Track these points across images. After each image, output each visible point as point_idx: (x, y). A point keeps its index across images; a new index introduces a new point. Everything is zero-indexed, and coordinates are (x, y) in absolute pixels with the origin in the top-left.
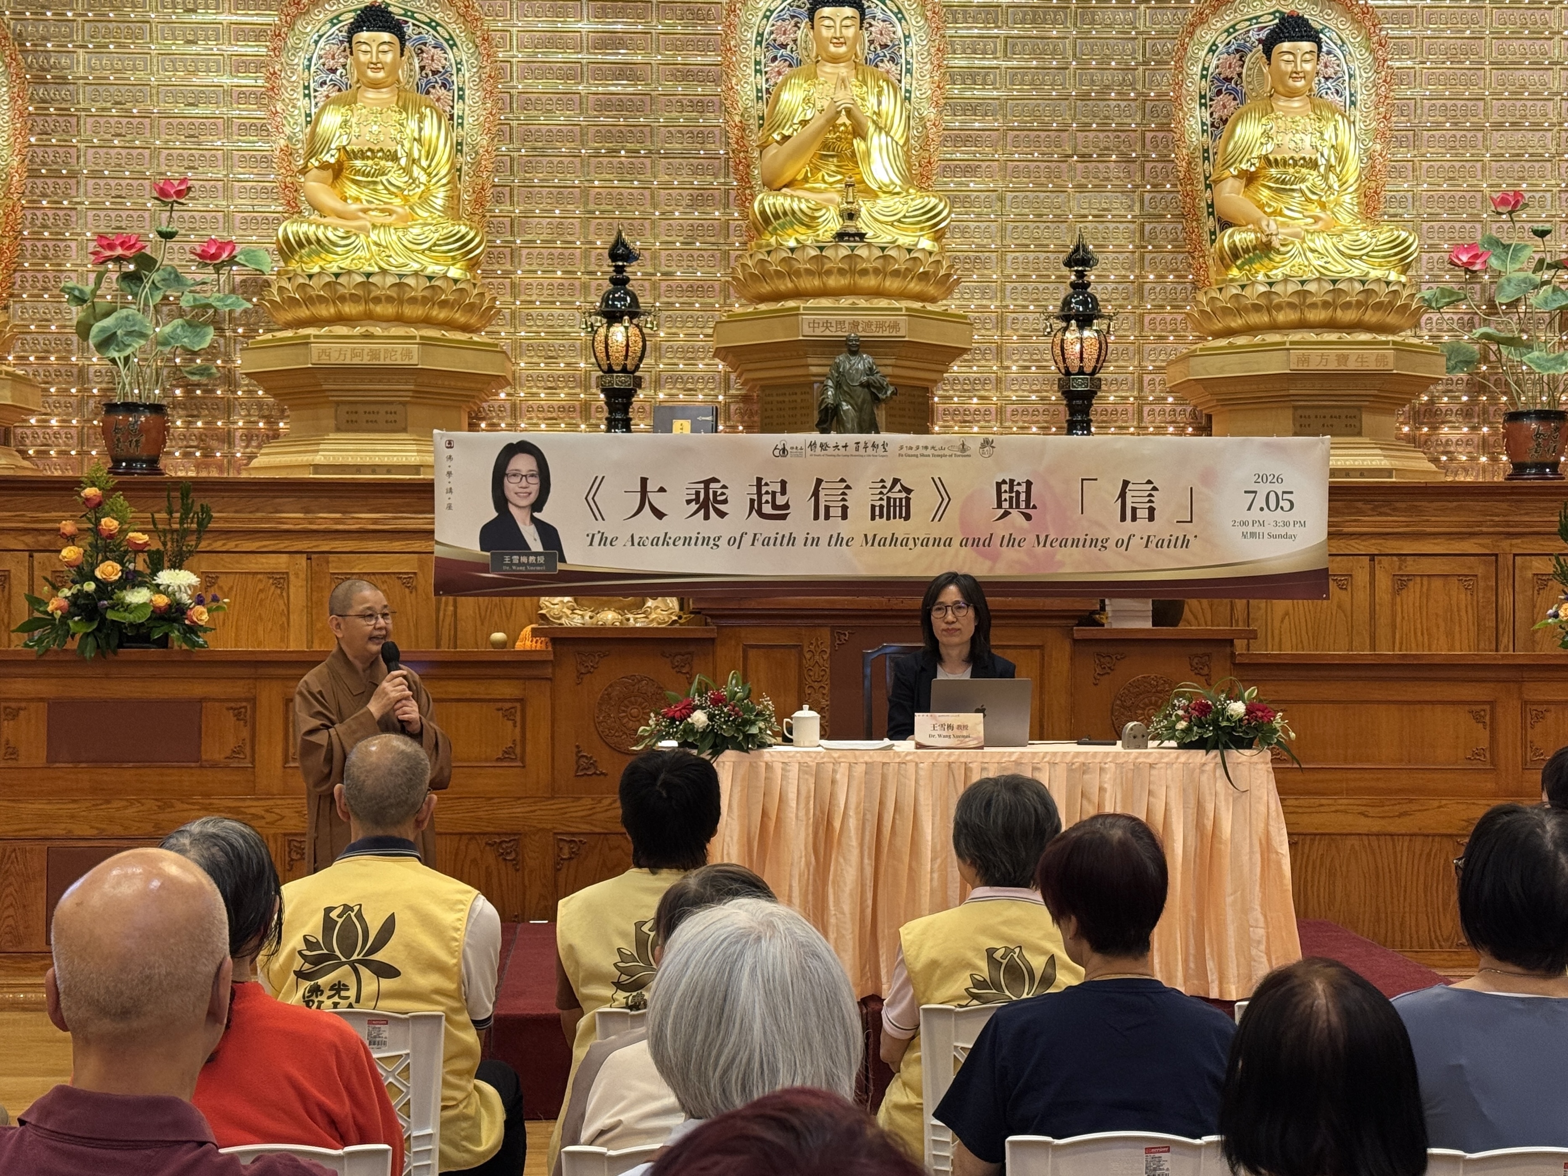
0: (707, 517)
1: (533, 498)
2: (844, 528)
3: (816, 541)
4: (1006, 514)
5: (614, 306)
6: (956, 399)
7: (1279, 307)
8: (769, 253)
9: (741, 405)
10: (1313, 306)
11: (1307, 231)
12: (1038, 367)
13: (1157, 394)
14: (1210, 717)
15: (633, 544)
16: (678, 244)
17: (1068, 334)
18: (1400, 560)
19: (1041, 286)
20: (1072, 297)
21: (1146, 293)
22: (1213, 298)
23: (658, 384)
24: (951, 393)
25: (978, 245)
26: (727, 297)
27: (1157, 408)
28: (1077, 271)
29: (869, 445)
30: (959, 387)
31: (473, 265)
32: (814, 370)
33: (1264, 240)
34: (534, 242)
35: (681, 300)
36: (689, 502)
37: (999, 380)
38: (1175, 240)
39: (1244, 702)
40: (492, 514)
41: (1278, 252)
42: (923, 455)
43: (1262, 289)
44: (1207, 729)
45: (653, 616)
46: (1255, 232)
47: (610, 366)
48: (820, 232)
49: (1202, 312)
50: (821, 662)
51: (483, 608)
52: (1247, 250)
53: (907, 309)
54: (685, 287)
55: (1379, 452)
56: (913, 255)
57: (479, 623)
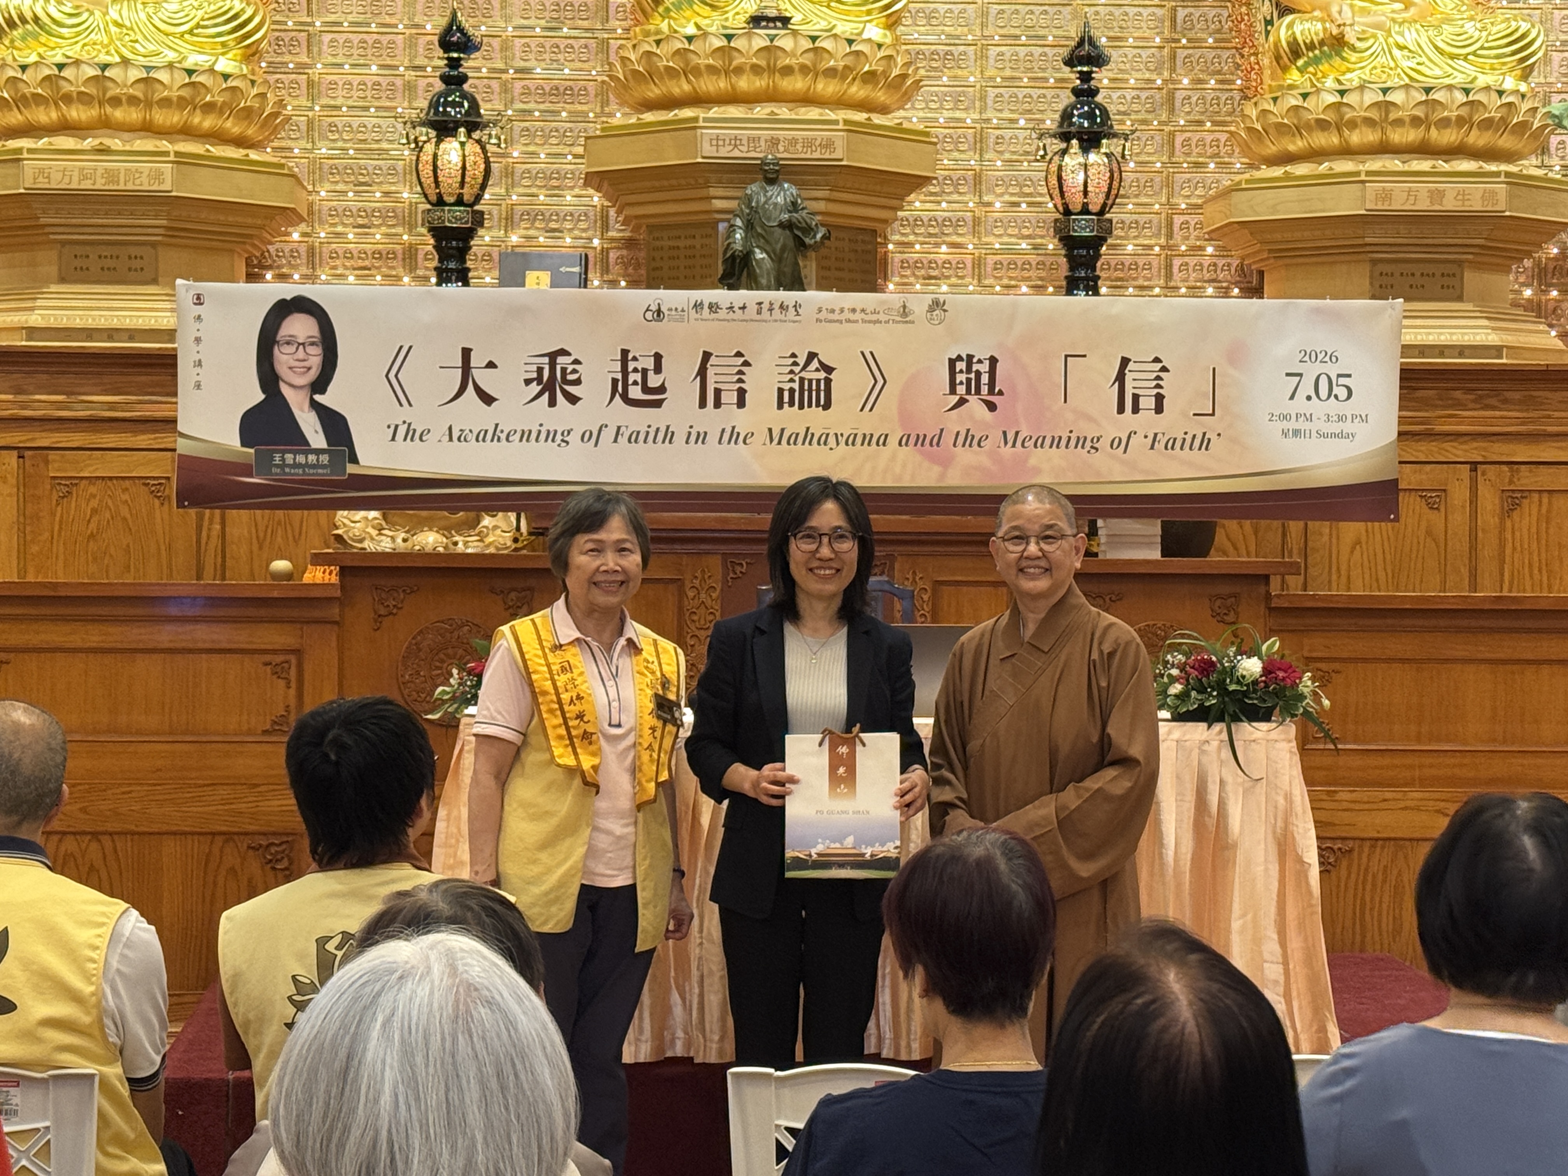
0: (552, 403)
1: (313, 374)
2: (742, 420)
3: (702, 438)
4: (962, 402)
5: (445, 112)
6: (918, 247)
7: (1352, 124)
8: (658, 42)
9: (625, 252)
10: (1399, 122)
11: (1394, 20)
12: (1030, 204)
13: (1192, 242)
14: (1214, 677)
15: (451, 439)
16: (538, 30)
17: (1067, 158)
18: (1511, 470)
19: (1035, 93)
20: (1074, 107)
21: (1178, 104)
22: (1264, 111)
23: (509, 221)
24: (912, 238)
25: (948, 36)
26: (605, 103)
27: (1192, 261)
28: (1080, 72)
29: (776, 306)
30: (922, 230)
31: (251, 55)
32: (718, 204)
33: (1335, 31)
34: (340, 24)
35: (542, 107)
36: (528, 382)
37: (977, 221)
38: (1219, 31)
39: (1260, 658)
40: (259, 396)
41: (1354, 49)
42: (849, 321)
43: (1332, 99)
44: (1210, 695)
45: (490, 539)
46: (1323, 20)
47: (440, 196)
48: (730, 15)
49: (1250, 130)
50: (709, 602)
51: (262, 528)
52: (1311, 47)
53: (846, 122)
54: (547, 89)
55: (1485, 322)
56: (855, 47)
57: (255, 547)
